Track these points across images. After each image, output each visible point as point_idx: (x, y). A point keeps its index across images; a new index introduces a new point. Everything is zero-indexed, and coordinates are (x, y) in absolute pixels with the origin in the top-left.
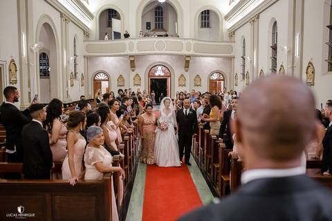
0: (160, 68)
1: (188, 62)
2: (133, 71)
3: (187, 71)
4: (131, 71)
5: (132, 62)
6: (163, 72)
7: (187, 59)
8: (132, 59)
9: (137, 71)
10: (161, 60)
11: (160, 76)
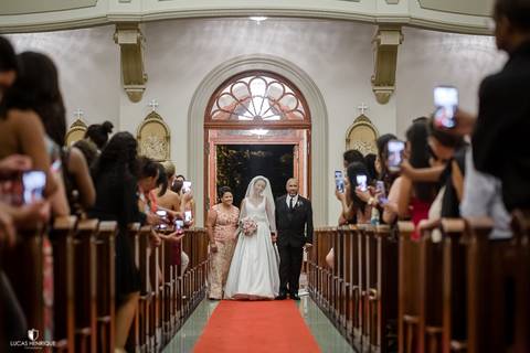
0: (258, 86)
1: (387, 55)
2: (135, 98)
3: (383, 100)
4: (125, 99)
5: (131, 54)
6: (274, 104)
7: (388, 39)
8: (130, 38)
9: (153, 98)
10: (264, 51)
11: (257, 123)
